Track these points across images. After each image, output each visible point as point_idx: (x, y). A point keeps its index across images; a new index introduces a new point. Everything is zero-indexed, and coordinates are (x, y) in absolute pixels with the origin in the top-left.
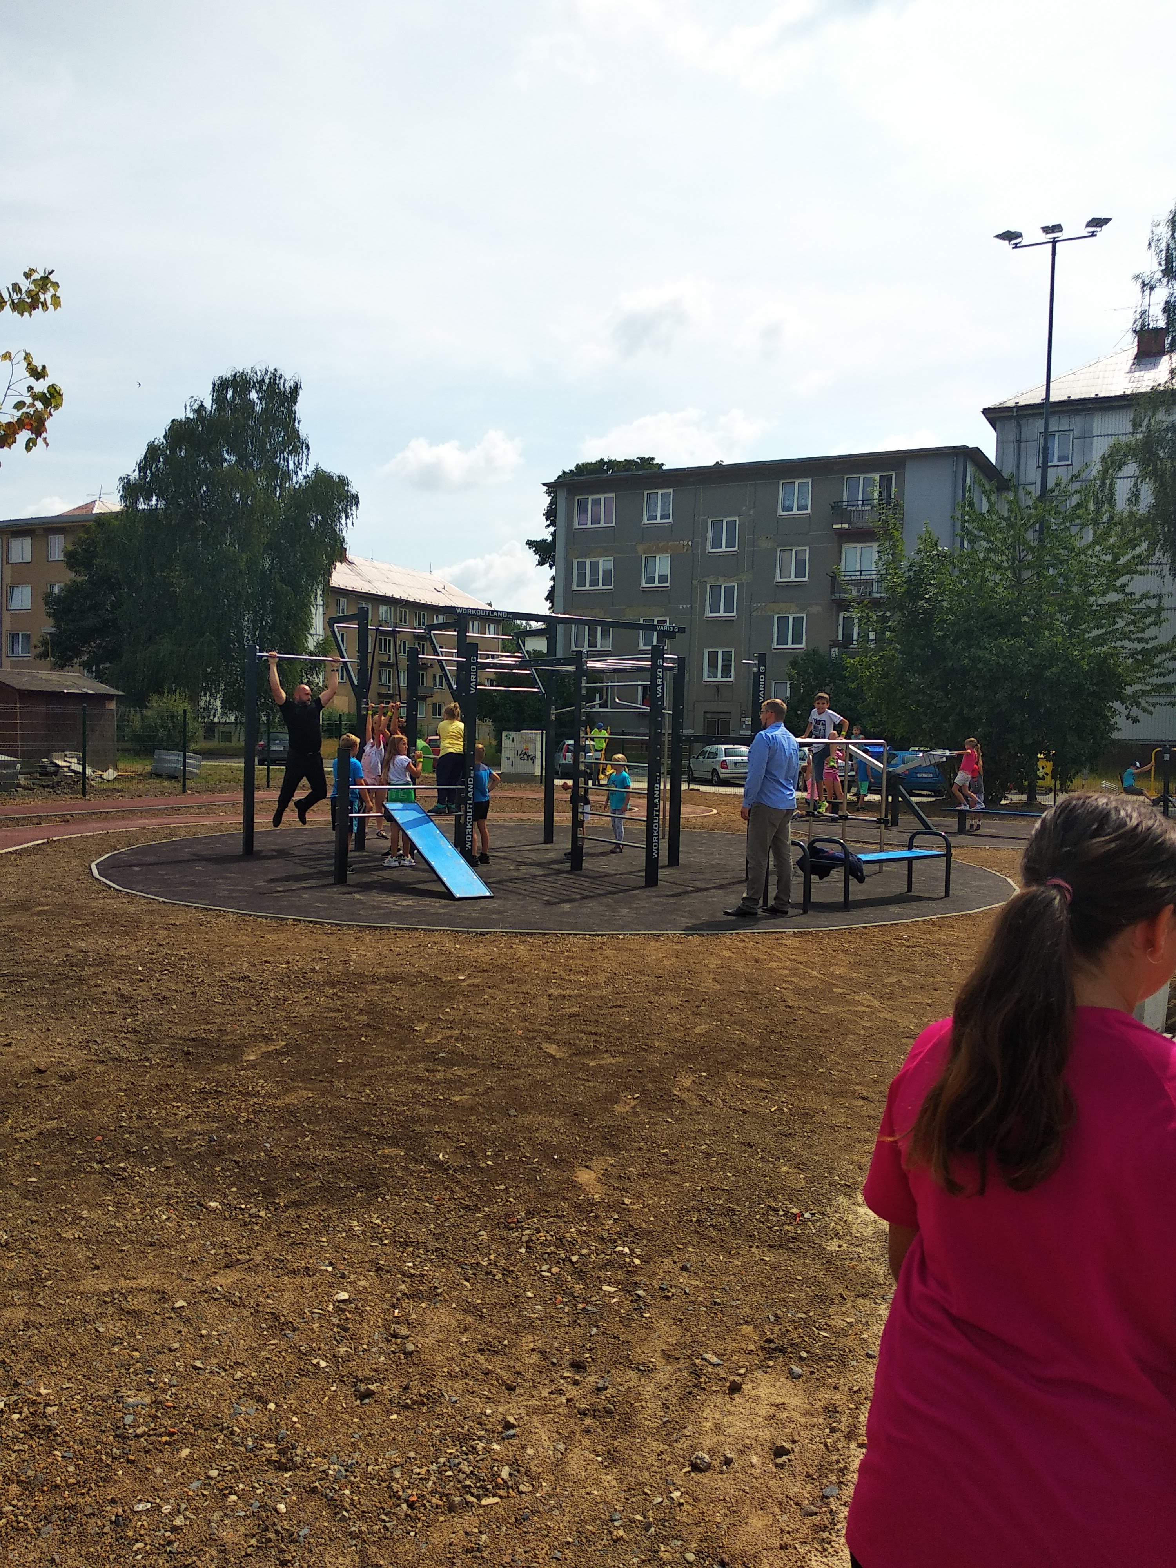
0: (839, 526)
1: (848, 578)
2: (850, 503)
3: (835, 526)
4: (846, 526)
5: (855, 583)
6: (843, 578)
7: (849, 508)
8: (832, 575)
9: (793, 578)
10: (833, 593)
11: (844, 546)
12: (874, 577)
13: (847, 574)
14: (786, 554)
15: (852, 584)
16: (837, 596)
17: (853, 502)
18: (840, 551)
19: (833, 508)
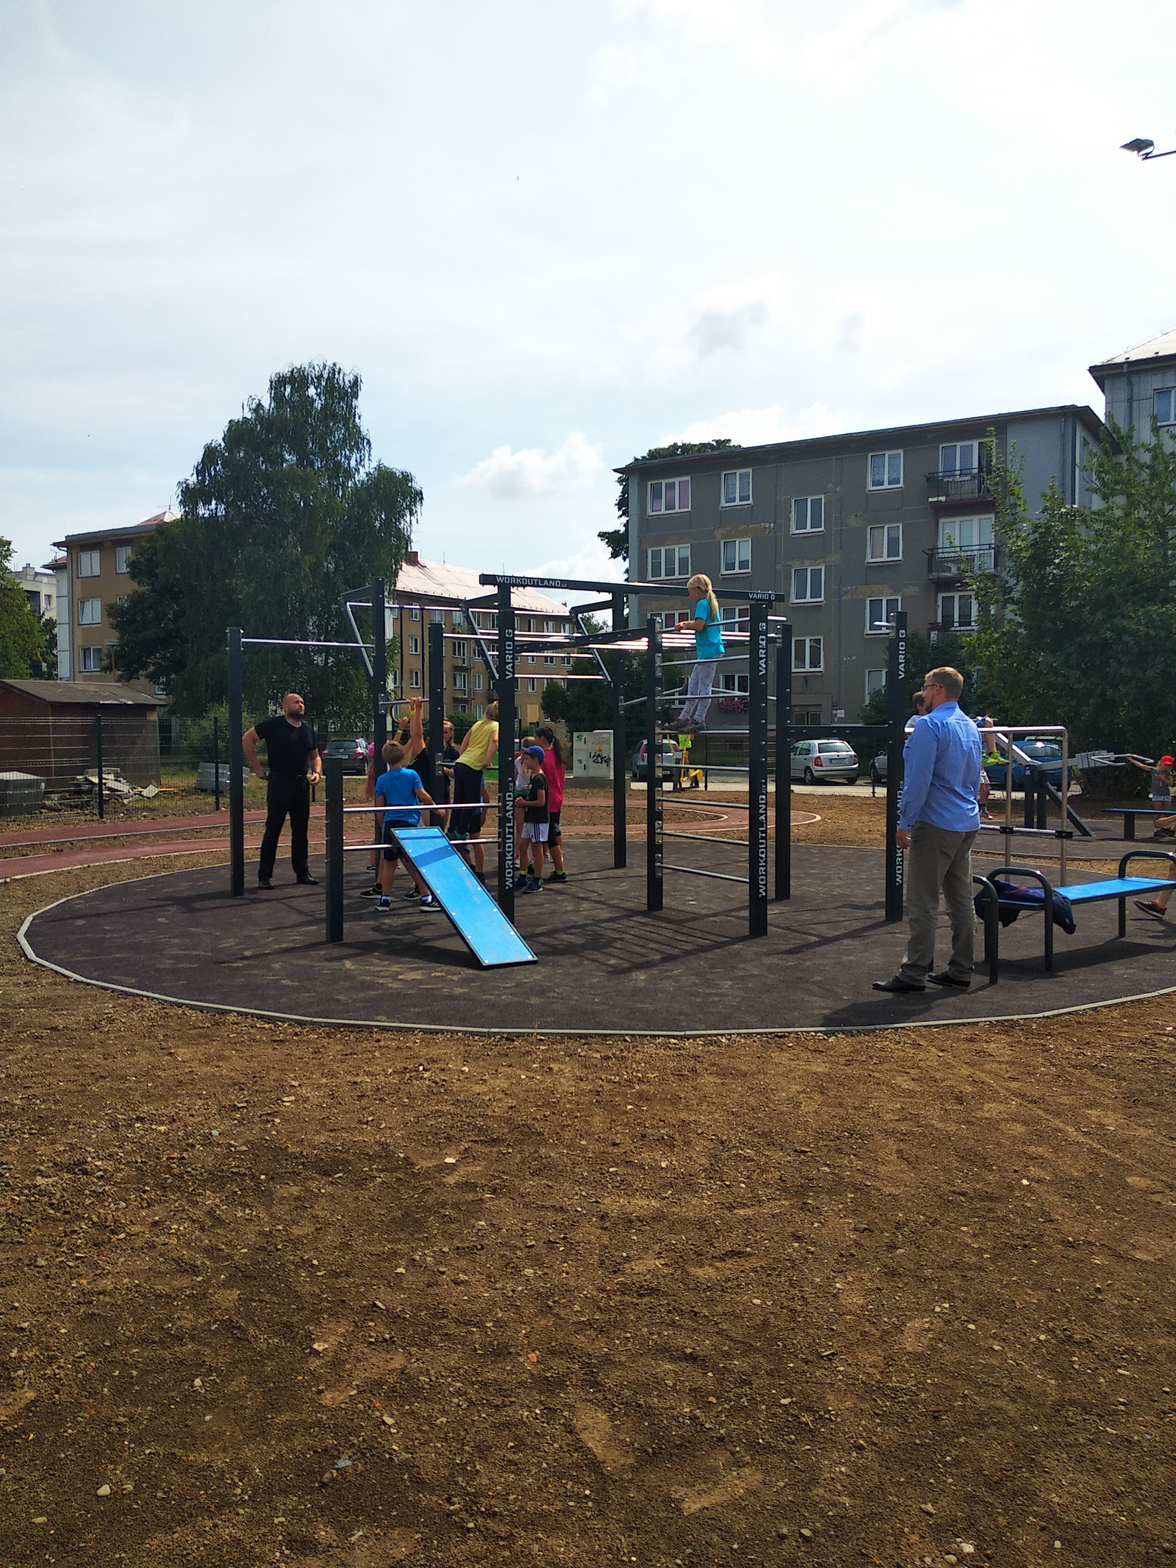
0: (935, 499)
1: (946, 555)
2: (946, 474)
3: (931, 500)
4: (943, 499)
5: (957, 560)
6: (940, 555)
7: (945, 480)
8: (930, 552)
9: (885, 558)
10: (930, 571)
11: (942, 521)
12: (975, 553)
13: (945, 550)
14: (877, 532)
15: (952, 561)
16: (935, 575)
17: (950, 472)
18: (937, 526)
19: (928, 480)
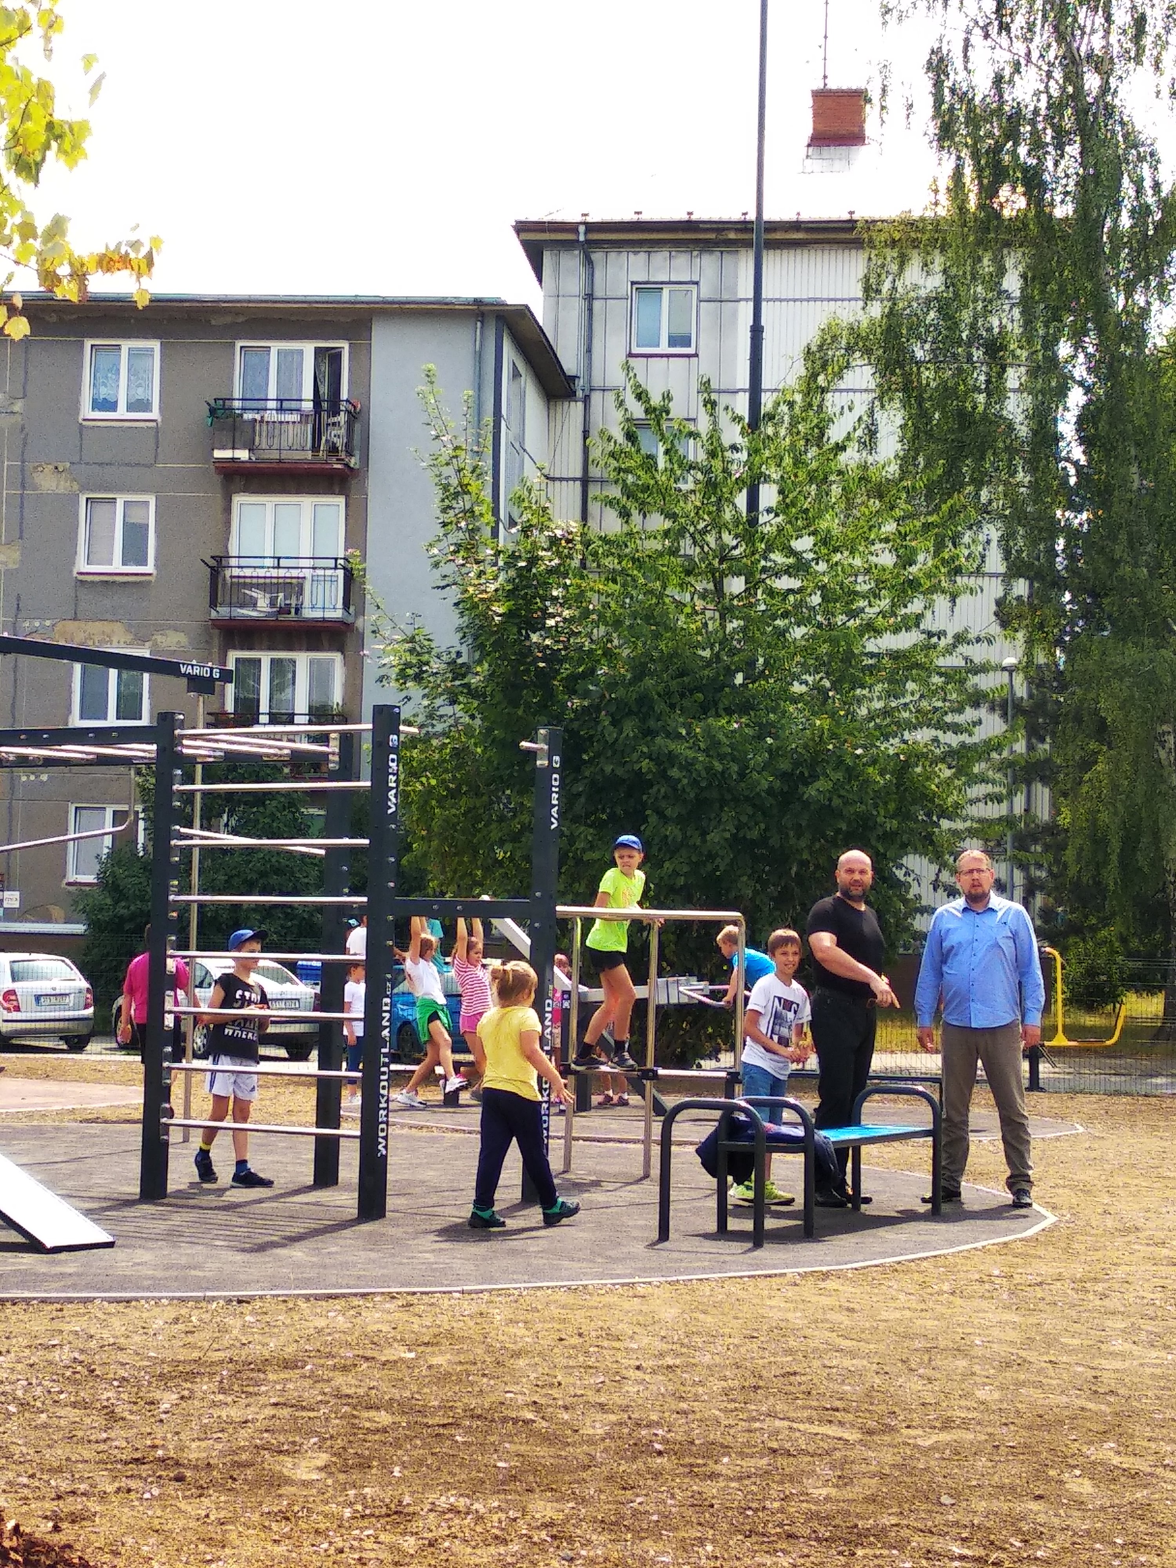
0: (227, 454)
1: (248, 572)
2: (248, 404)
3: (218, 454)
4: (243, 455)
5: (268, 586)
6: (236, 572)
7: (248, 416)
8: (212, 563)
9: (117, 566)
10: (213, 604)
11: (238, 500)
12: (307, 573)
13: (243, 562)
14: (101, 510)
15: (258, 586)
16: (223, 612)
17: (257, 401)
18: (228, 510)
19: (213, 411)
